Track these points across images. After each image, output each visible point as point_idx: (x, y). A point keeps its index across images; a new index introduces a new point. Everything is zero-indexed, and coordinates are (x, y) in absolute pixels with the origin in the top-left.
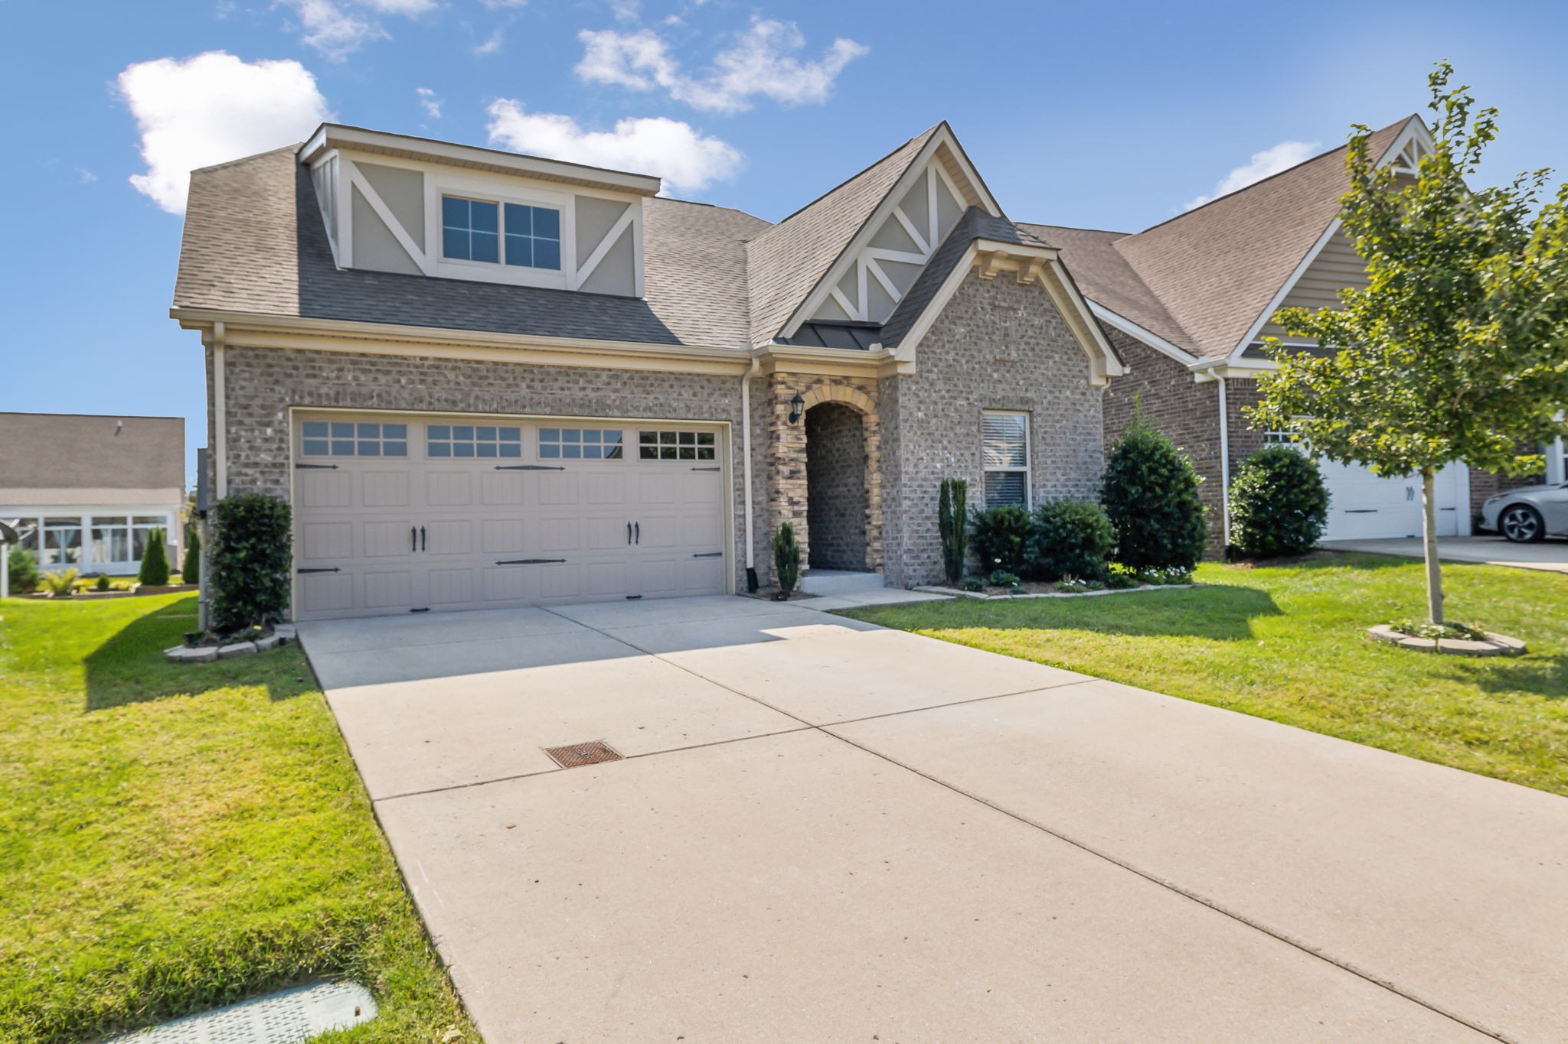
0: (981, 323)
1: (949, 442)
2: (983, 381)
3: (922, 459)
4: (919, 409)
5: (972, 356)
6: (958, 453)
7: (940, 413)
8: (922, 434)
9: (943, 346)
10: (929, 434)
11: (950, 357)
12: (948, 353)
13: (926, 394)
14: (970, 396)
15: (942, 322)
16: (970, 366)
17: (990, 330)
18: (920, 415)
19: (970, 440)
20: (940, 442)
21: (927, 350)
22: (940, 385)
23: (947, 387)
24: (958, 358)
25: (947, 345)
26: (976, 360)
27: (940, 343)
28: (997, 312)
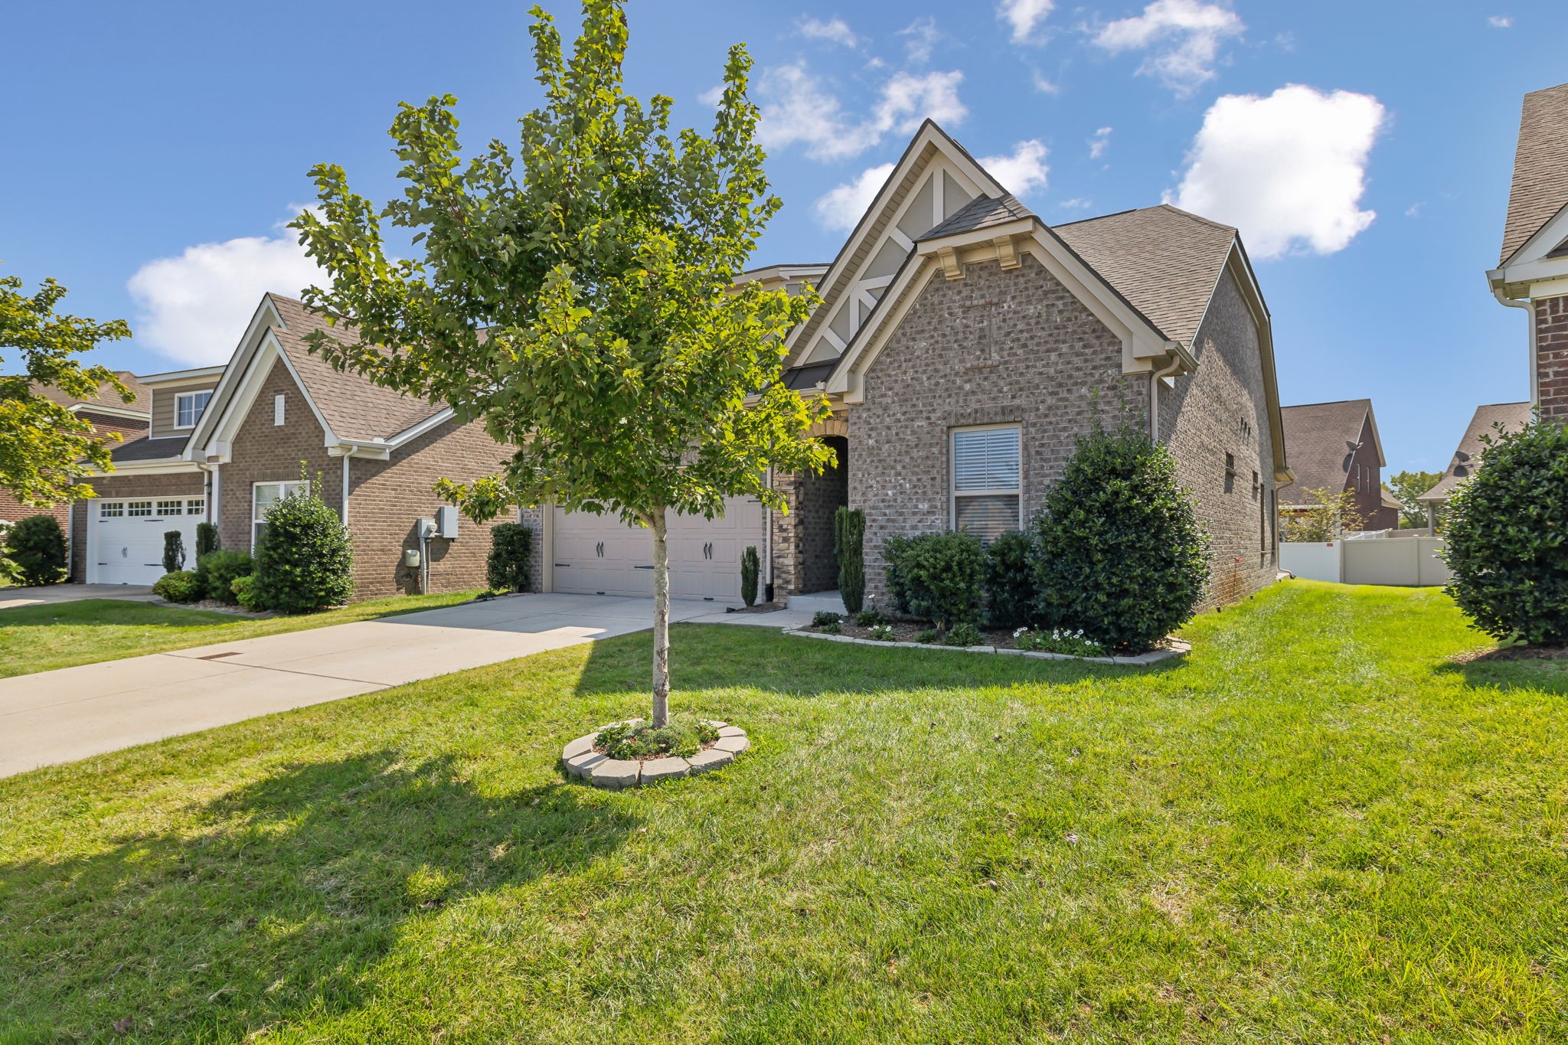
0: (948, 331)
1: (904, 467)
2: (950, 396)
3: (871, 487)
4: (870, 436)
5: (936, 370)
6: (914, 478)
7: (894, 438)
8: (872, 461)
9: (900, 366)
10: (880, 461)
11: (908, 377)
12: (905, 373)
13: (878, 420)
14: (932, 416)
15: (898, 342)
16: (933, 382)
17: (961, 336)
18: (871, 442)
19: (930, 463)
20: (893, 468)
21: (880, 374)
22: (895, 408)
23: (904, 409)
24: (919, 375)
25: (904, 365)
26: (941, 374)
27: (896, 365)
28: (971, 314)
